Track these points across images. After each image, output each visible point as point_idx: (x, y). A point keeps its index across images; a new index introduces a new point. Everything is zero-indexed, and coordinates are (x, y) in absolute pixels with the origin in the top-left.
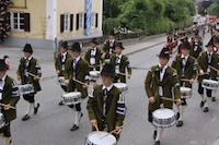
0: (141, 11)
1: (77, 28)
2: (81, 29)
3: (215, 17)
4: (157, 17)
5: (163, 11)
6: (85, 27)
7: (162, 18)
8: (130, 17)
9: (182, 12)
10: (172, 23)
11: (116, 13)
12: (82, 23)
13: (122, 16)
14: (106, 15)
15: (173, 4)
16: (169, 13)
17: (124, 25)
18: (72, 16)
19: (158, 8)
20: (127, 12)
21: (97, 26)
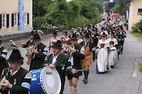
0: (63, 11)
1: (13, 25)
2: (16, 26)
3: (118, 14)
4: (75, 15)
5: (80, 11)
6: (19, 24)
7: (79, 16)
8: (54, 16)
9: (93, 11)
10: (87, 19)
11: (43, 12)
12: (16, 21)
13: (48, 15)
14: (35, 14)
15: (87, 5)
16: (84, 12)
17: (50, 22)
18: (8, 15)
19: (75, 8)
20: (52, 11)
21: (28, 23)
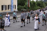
10: (40, 7)
12: (10, 8)
15: (40, 3)
16: (39, 5)
18: (6, 6)
20: (26, 5)
21: (15, 8)
